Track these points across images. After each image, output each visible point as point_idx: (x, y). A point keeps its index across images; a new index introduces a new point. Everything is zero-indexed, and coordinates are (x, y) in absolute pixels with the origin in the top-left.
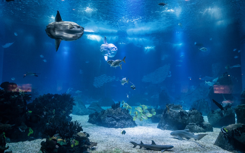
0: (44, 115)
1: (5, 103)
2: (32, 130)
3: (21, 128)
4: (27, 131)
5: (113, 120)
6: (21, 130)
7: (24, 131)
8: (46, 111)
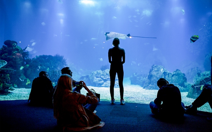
0: (39, 69)
1: (8, 56)
2: (29, 81)
3: (21, 78)
4: (26, 81)
5: (101, 81)
6: (20, 79)
7: (23, 80)
8: (40, 66)
